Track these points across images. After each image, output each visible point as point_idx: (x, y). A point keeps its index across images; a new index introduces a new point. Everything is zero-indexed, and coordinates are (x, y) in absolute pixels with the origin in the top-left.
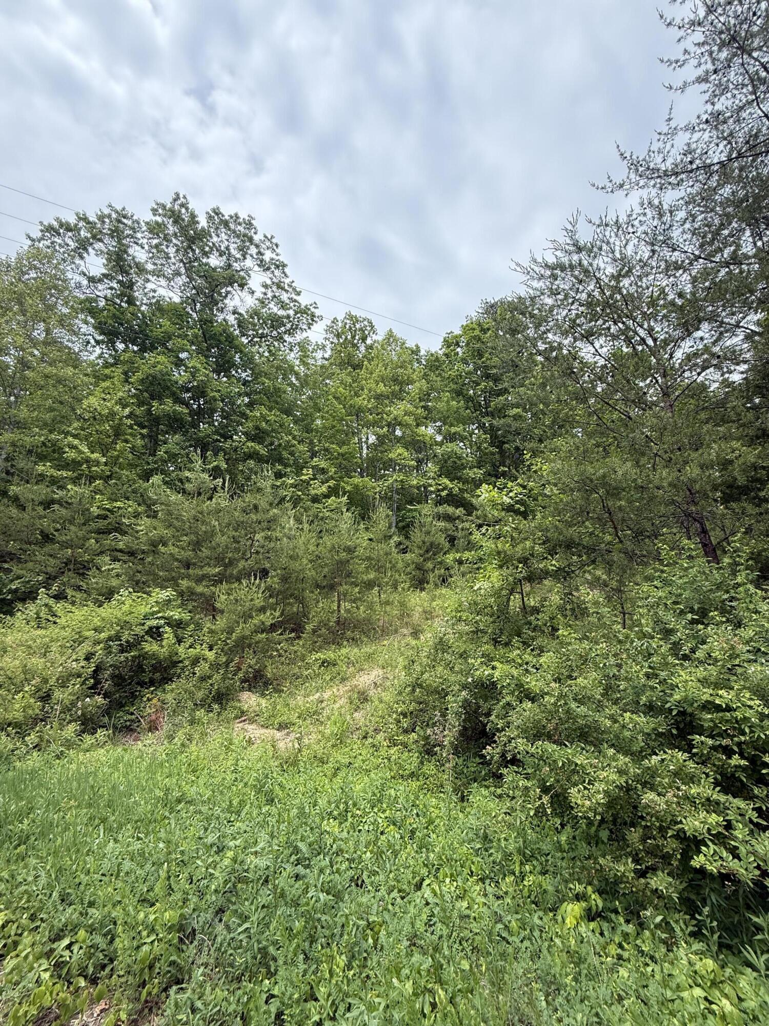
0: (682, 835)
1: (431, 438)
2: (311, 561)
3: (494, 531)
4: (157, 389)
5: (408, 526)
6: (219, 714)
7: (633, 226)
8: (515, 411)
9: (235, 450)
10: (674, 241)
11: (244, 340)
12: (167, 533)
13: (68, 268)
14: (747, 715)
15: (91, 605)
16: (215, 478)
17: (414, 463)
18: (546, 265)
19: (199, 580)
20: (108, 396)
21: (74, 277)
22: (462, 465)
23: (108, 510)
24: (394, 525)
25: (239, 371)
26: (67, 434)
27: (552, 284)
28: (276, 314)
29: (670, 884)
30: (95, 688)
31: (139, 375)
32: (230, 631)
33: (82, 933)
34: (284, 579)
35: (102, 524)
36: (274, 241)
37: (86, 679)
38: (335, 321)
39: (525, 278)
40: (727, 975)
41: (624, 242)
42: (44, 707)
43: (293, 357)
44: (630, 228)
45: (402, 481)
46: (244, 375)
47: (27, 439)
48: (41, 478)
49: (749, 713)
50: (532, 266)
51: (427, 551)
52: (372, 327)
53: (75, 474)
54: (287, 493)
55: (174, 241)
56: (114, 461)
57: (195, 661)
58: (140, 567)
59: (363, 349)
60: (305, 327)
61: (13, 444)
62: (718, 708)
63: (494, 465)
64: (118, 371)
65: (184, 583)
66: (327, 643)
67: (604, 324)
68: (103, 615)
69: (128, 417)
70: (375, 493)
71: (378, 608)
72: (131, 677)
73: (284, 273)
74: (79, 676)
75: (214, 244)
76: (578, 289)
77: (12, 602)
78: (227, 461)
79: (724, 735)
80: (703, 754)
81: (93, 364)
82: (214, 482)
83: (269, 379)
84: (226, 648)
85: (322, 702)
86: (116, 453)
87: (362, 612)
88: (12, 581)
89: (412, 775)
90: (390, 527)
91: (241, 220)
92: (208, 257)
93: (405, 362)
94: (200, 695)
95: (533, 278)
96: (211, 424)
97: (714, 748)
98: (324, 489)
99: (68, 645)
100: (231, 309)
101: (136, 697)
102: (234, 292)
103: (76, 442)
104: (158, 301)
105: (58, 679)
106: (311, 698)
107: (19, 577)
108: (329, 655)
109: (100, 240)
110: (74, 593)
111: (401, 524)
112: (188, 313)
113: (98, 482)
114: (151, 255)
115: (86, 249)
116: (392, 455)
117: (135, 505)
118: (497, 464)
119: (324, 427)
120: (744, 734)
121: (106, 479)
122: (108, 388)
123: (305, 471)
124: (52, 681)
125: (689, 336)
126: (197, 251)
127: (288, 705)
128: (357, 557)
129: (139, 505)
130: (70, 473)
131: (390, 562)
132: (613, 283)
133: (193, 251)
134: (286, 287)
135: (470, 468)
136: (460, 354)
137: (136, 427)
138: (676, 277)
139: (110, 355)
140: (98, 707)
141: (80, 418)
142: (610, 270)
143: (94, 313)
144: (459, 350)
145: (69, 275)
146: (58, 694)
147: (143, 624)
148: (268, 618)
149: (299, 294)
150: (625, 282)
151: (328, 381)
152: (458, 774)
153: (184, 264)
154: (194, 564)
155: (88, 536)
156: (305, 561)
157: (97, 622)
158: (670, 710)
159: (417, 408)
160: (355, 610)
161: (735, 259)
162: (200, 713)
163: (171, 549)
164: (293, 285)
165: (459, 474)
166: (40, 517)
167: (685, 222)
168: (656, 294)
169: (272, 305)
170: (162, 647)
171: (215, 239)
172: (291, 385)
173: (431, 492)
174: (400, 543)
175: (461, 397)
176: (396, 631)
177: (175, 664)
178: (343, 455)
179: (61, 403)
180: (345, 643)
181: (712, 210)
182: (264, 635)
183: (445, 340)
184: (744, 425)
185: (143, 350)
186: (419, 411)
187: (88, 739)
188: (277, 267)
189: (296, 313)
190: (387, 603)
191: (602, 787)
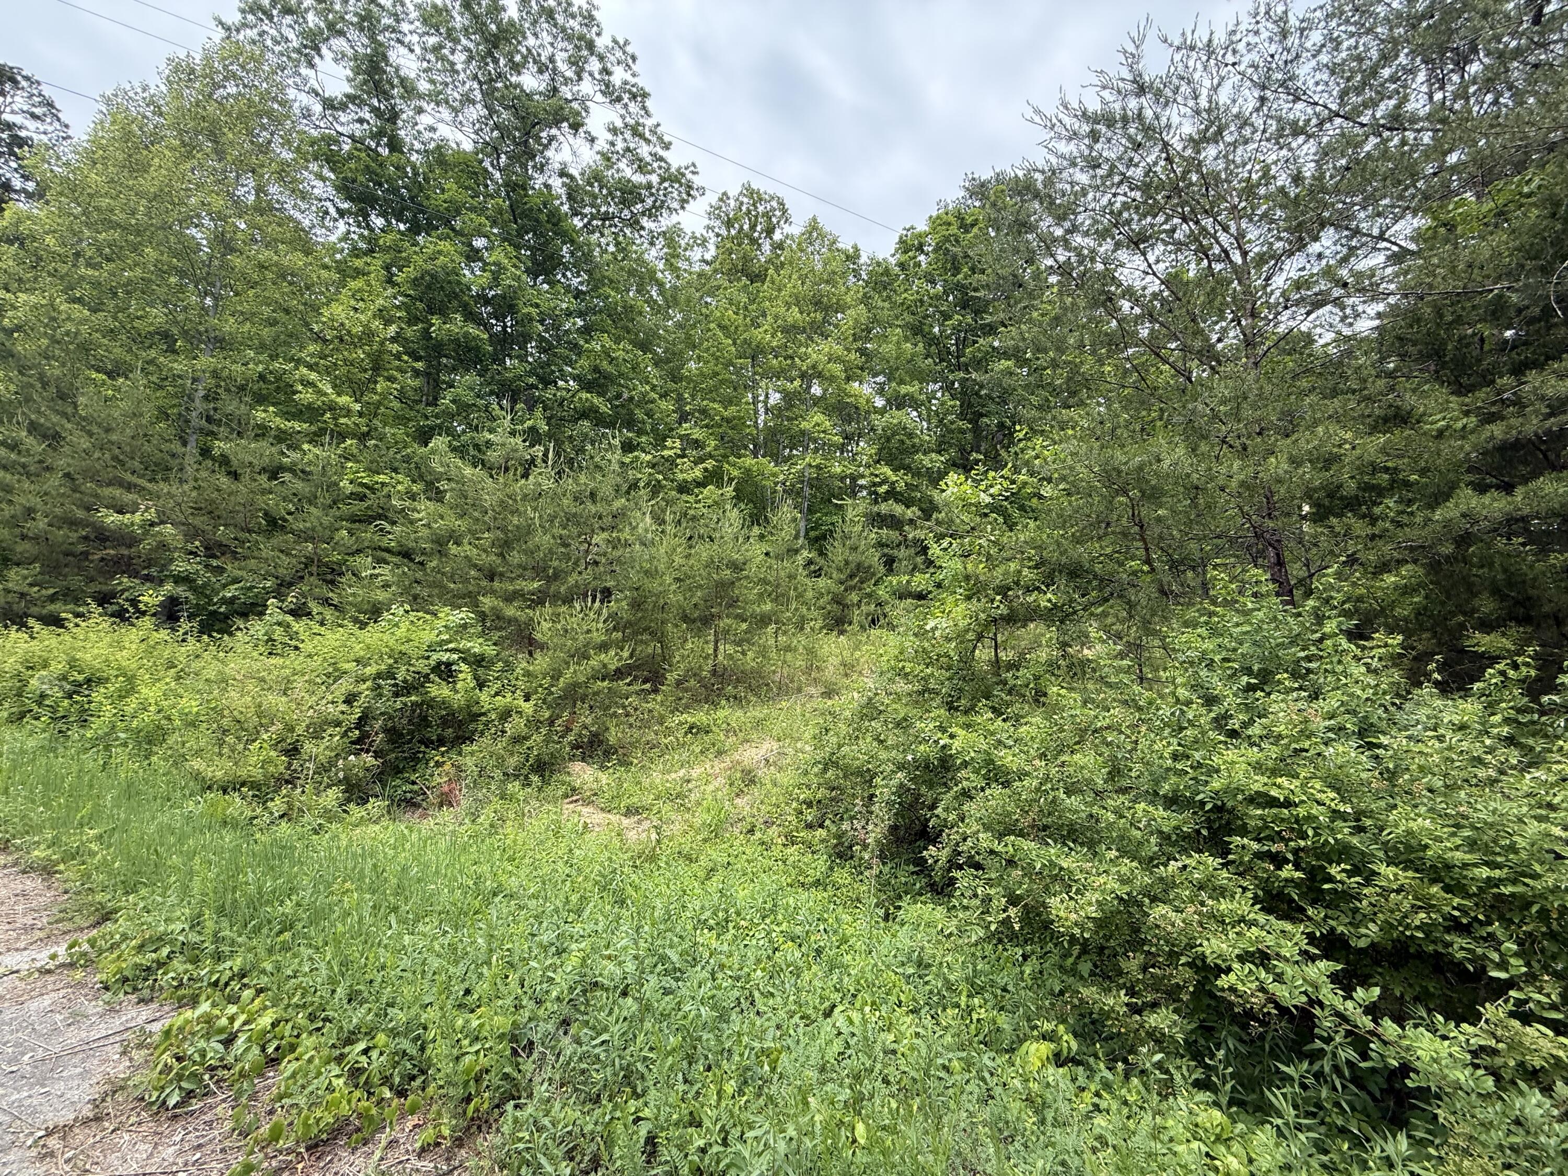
0: (1199, 963)
1: (868, 401)
2: (678, 580)
3: (962, 545)
4: (440, 296)
5: (824, 537)
6: (540, 789)
7: (1235, 52)
8: (1005, 364)
9: (561, 404)
10: (1299, 84)
11: (578, 222)
12: (461, 525)
13: (290, 81)
14: (1314, 812)
15: (350, 625)
16: (532, 446)
17: (838, 439)
18: (1084, 114)
19: (509, 598)
20: (361, 304)
21: (300, 99)
22: (913, 446)
23: (365, 485)
24: (802, 534)
25: (569, 274)
26: (299, 362)
27: (1091, 148)
28: (629, 181)
29: (1175, 1022)
30: (361, 744)
31: (410, 272)
32: (556, 676)
33: (381, 1038)
34: (636, 605)
35: (358, 507)
36: (629, 49)
37: (350, 729)
38: (724, 198)
39: (1047, 135)
40: (1237, 1131)
41: (1215, 81)
42: (290, 764)
43: (654, 255)
44: (1230, 53)
45: (818, 467)
46: (575, 281)
47: (238, 368)
48: (262, 431)
49: (1316, 810)
50: (1061, 116)
51: (851, 576)
52: (784, 211)
53: (313, 428)
54: (643, 476)
55: (464, 41)
56: (371, 411)
57: (506, 715)
58: (419, 575)
59: (767, 247)
60: (675, 205)
61: (215, 374)
62: (1273, 802)
63: (962, 450)
64: (376, 263)
65: (487, 602)
66: (696, 701)
67: (1166, 222)
68: (368, 641)
69: (393, 340)
70: (776, 484)
71: (773, 655)
72: (411, 733)
73: (644, 108)
74: (338, 724)
75: (528, 49)
76: (1131, 159)
77: (226, 617)
78: (549, 420)
79: (1276, 838)
80: (1241, 863)
81: (332, 249)
82: (531, 451)
83: (617, 290)
84: (549, 699)
85: (688, 781)
86: (376, 398)
87: (750, 659)
88: (224, 586)
89: (817, 884)
90: (797, 537)
91: (575, 9)
92: (519, 74)
93: (834, 273)
94: (512, 761)
95: (1059, 137)
96: (522, 359)
97: (1258, 855)
98: (698, 473)
99: (318, 680)
100: (557, 166)
101: (419, 760)
102: (561, 138)
103: (313, 376)
104: (439, 147)
105: (308, 727)
106: (673, 775)
107: (236, 581)
108: (700, 717)
109: (341, 33)
110: (320, 609)
111: (812, 534)
112: (486, 170)
113: (349, 442)
114: (425, 64)
115: (318, 50)
116: (804, 425)
117: (407, 481)
118: (968, 448)
119: (702, 374)
120: (1304, 836)
121: (363, 438)
122: (360, 290)
123: (669, 443)
124: (300, 730)
125: (1299, 250)
126: (502, 62)
127: (639, 783)
128: (747, 577)
129: (414, 481)
130: (305, 426)
131: (796, 589)
132: (1189, 152)
133: (496, 61)
134: (647, 134)
135: (925, 454)
136: (924, 266)
137: (406, 358)
138: (1290, 150)
139: (361, 236)
140: (367, 770)
141: (319, 338)
142: (1189, 128)
143: (335, 163)
144: (922, 258)
145: (292, 93)
146: (308, 747)
147: (428, 658)
148: (612, 659)
149: (667, 146)
150: (1211, 151)
151: (709, 300)
152: (883, 885)
153: (480, 83)
154: (502, 575)
155: (337, 525)
156: (668, 580)
157: (359, 650)
158: (1202, 803)
159: (848, 350)
160: (739, 656)
161: (1397, 121)
162: (514, 787)
163: (467, 549)
164: (659, 130)
165: (907, 461)
166: (264, 492)
167: (1319, 52)
168: (1255, 177)
169: (622, 165)
170: (457, 692)
171: (531, 41)
172: (650, 301)
173: (861, 487)
174: (810, 562)
175: (919, 338)
176: (799, 690)
177: (475, 717)
178: (728, 421)
179: (287, 311)
180: (723, 702)
181: (1369, 31)
182: (606, 683)
183: (902, 241)
184: (1368, 398)
185: (415, 229)
186: (853, 356)
187: (357, 812)
188: (634, 97)
189: (663, 180)
190: (788, 649)
191: (1097, 896)
